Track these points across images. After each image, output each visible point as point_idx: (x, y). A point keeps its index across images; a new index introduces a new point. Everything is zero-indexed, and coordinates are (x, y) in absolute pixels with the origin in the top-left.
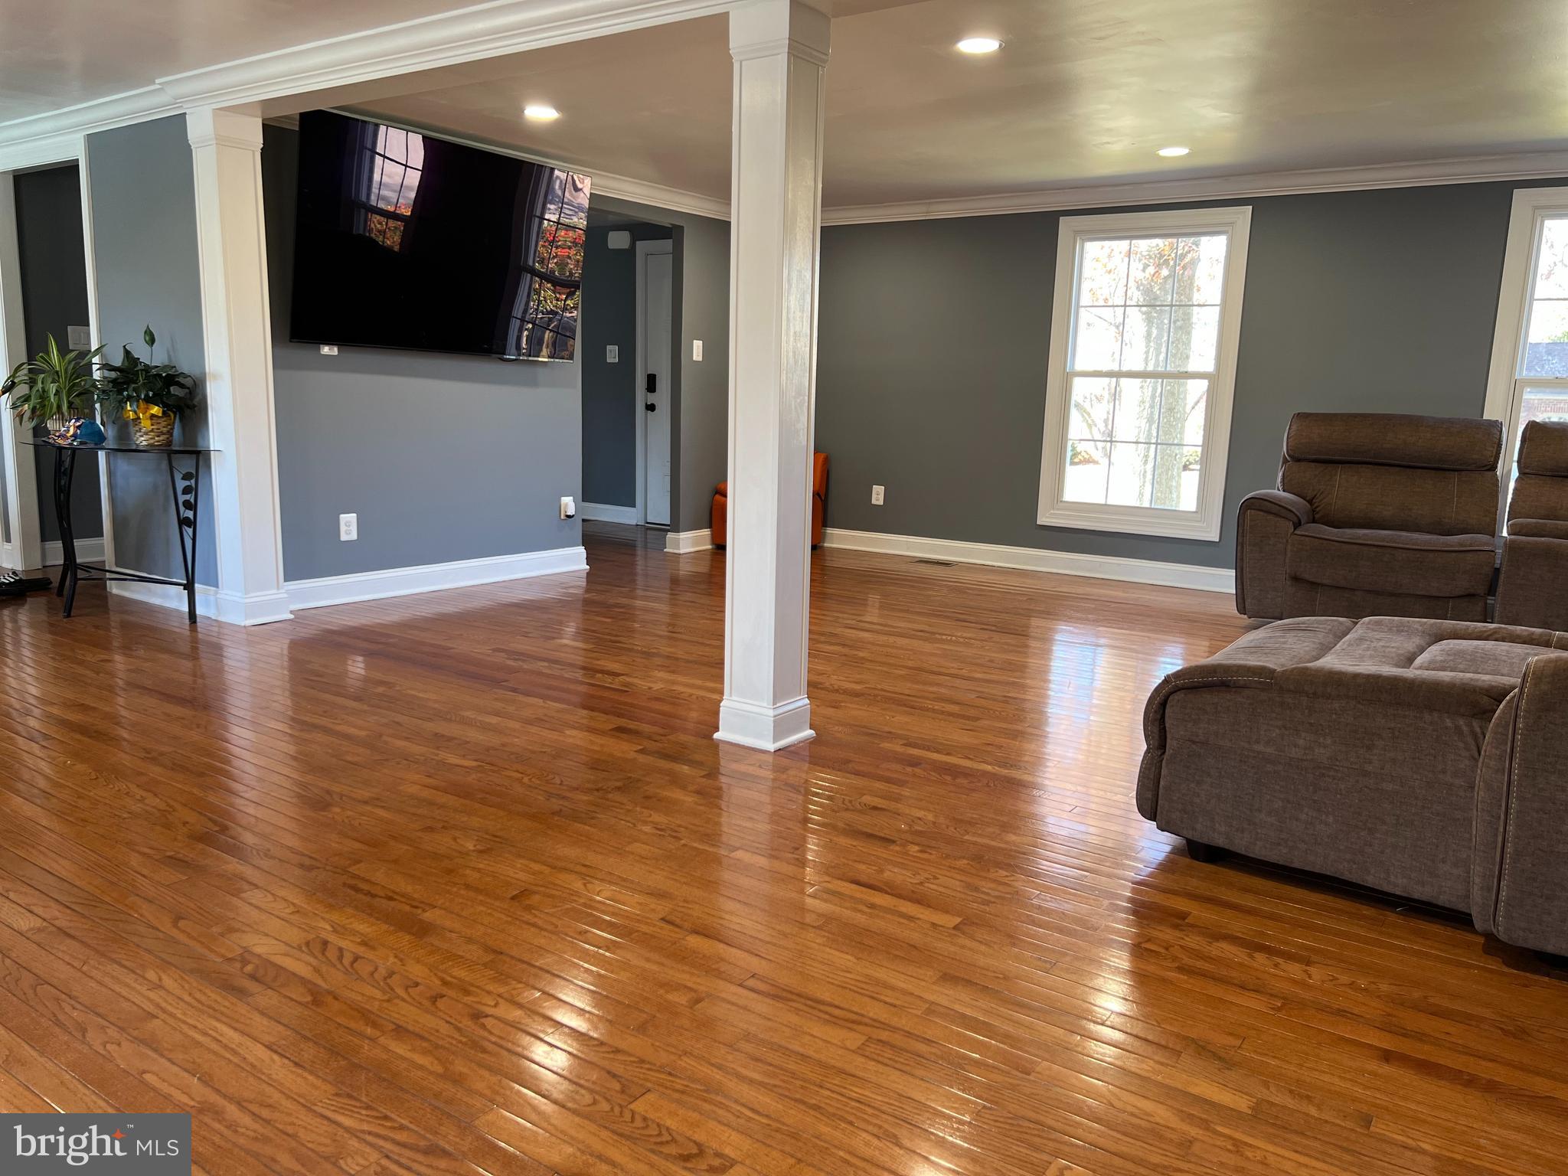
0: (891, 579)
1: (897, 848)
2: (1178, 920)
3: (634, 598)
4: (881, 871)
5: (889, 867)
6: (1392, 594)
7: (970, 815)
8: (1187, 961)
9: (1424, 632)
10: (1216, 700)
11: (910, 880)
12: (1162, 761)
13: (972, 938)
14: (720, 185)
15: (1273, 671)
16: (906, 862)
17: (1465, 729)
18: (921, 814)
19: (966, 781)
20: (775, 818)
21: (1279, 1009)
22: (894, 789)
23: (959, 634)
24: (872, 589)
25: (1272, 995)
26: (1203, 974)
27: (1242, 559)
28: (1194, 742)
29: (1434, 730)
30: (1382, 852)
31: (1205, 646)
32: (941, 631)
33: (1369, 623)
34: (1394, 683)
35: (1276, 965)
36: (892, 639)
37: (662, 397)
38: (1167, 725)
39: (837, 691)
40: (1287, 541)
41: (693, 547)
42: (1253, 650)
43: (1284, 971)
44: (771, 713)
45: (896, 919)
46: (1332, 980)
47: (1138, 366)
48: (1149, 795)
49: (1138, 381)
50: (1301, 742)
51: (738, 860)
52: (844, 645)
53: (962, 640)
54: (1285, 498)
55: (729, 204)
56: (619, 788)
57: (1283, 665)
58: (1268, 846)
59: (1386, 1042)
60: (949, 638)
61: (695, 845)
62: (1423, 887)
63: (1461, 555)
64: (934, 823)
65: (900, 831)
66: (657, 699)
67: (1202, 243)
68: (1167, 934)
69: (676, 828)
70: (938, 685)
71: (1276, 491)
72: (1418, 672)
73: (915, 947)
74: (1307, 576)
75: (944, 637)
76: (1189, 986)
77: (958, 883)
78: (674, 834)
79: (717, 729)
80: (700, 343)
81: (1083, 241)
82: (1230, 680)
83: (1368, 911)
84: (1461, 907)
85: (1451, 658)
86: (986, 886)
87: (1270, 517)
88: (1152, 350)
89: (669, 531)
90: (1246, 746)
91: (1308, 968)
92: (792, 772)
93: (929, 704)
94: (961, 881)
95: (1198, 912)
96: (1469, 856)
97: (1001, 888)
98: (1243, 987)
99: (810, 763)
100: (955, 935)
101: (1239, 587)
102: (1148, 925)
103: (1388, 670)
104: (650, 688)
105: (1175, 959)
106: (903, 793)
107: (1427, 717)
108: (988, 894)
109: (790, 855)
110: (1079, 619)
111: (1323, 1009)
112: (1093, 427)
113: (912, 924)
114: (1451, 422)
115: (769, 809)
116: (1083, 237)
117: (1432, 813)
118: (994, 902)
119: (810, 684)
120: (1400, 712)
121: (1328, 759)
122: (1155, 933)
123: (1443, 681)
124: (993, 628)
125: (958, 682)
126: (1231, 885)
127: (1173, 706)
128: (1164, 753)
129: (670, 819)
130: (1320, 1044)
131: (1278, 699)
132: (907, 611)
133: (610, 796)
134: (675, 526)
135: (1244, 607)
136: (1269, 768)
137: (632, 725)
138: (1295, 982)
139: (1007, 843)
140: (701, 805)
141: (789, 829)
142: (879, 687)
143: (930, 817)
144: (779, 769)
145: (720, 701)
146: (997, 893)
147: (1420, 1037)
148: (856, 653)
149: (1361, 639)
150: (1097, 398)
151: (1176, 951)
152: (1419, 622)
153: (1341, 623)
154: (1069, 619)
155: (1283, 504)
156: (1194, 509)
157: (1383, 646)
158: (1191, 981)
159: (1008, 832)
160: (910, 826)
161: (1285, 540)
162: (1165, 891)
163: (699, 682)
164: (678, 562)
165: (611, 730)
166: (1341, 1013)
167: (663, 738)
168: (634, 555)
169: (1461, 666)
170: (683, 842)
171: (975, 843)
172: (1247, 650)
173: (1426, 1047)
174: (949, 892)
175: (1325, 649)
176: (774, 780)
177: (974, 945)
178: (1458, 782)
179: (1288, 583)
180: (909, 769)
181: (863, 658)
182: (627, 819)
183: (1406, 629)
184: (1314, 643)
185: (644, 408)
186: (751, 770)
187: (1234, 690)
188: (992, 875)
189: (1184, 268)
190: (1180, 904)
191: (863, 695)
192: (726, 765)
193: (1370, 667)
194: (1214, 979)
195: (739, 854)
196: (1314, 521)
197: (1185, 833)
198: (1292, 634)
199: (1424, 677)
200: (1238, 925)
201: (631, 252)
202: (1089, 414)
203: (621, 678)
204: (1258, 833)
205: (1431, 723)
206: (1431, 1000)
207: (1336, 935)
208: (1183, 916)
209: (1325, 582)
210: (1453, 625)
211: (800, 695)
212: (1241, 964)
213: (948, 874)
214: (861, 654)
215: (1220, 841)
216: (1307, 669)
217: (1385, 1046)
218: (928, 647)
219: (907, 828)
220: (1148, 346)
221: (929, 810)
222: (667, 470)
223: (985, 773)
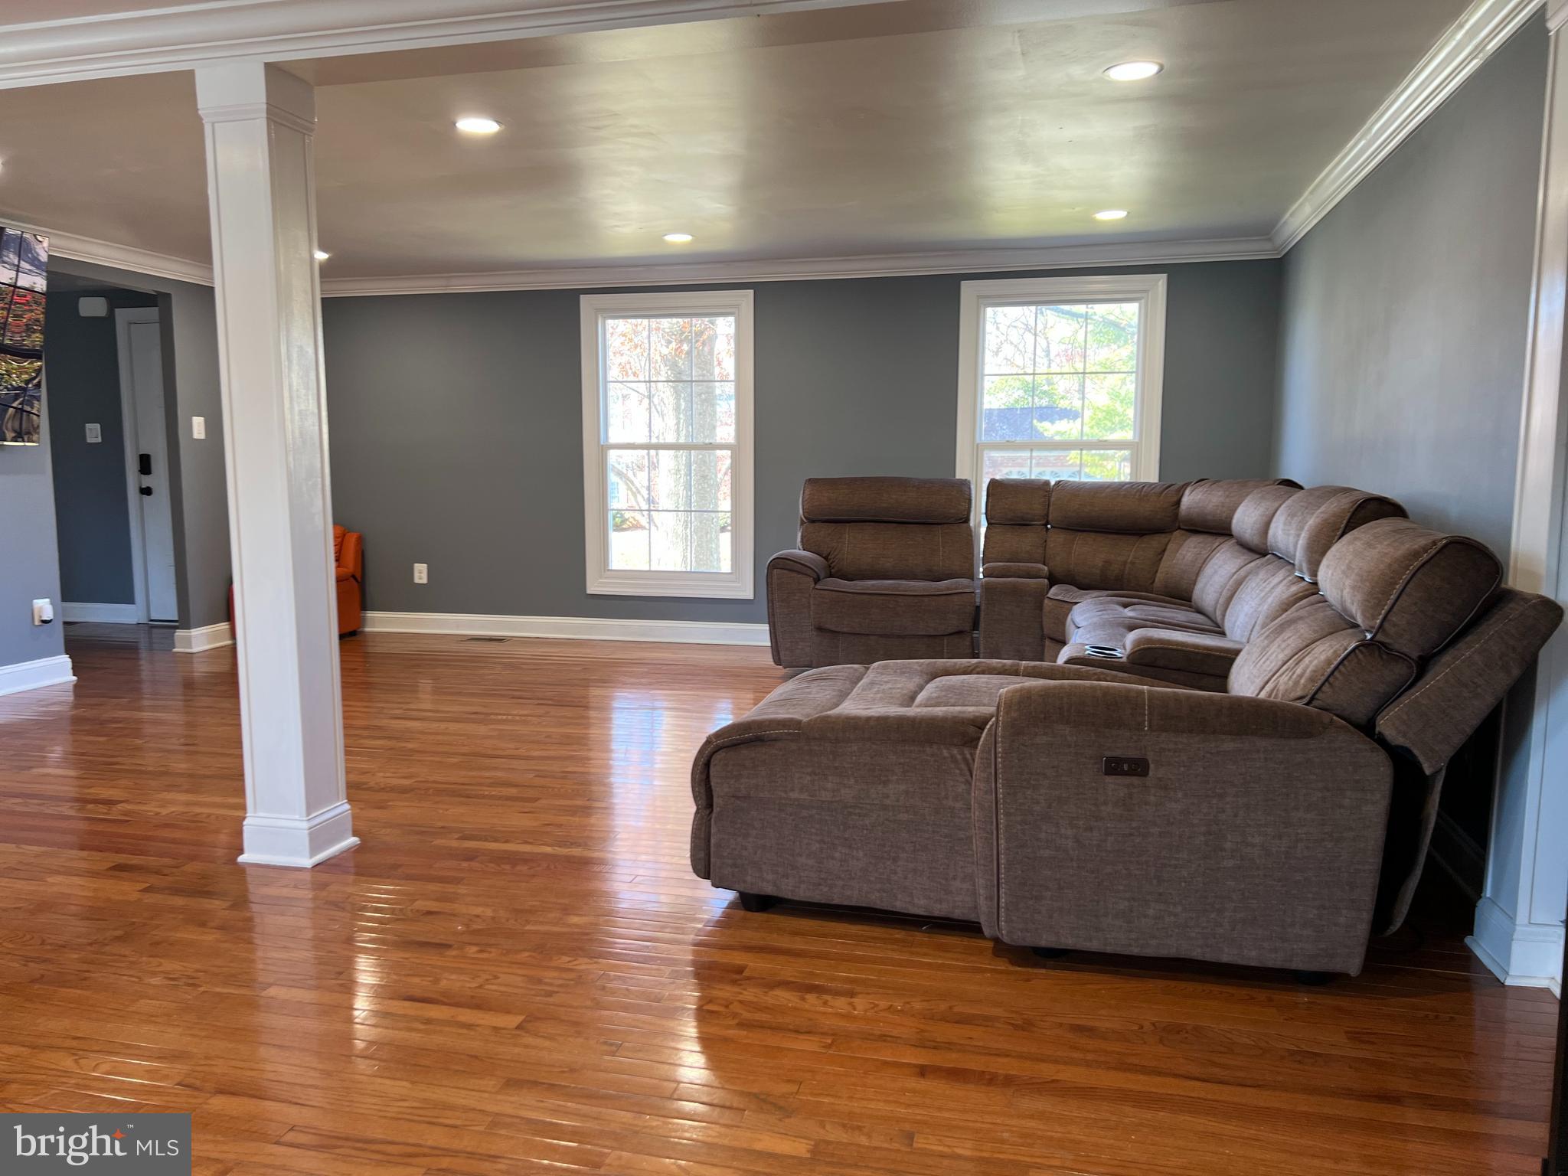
0: (440, 661)
1: (454, 953)
2: (735, 975)
3: (140, 709)
4: (437, 981)
5: (446, 975)
6: (899, 637)
7: (530, 903)
8: (746, 1015)
9: (921, 672)
10: (754, 755)
11: (468, 985)
12: (710, 820)
13: (536, 1035)
14: (200, 249)
15: (799, 722)
16: (462, 966)
17: (959, 757)
18: (479, 911)
19: (526, 868)
20: (319, 942)
21: (829, 1046)
22: (450, 888)
23: (515, 712)
24: (419, 673)
25: (822, 1034)
26: (761, 1026)
27: (773, 615)
28: (738, 798)
29: (935, 761)
30: (906, 878)
31: (750, 699)
32: (497, 711)
33: (878, 668)
34: (901, 723)
35: (825, 1003)
36: (443, 726)
37: (159, 480)
38: (712, 784)
39: (383, 790)
40: (810, 595)
41: (209, 643)
42: (783, 703)
43: (832, 1007)
44: (305, 825)
45: (454, 1030)
46: (873, 1008)
47: (671, 438)
48: (702, 855)
49: (672, 452)
50: (829, 785)
51: (272, 998)
52: (389, 738)
53: (517, 718)
54: (805, 556)
55: (211, 270)
56: (118, 939)
57: (808, 715)
58: (811, 887)
59: (922, 1058)
60: (504, 717)
61: (218, 990)
62: (941, 904)
63: (949, 598)
64: (493, 918)
65: (456, 933)
66: (167, 826)
67: (717, 322)
68: (725, 991)
69: (194, 975)
70: (496, 769)
71: (797, 551)
72: (919, 710)
73: (476, 1057)
74: (828, 626)
75: (500, 717)
76: (749, 1041)
77: (520, 979)
78: (191, 981)
79: (241, 851)
80: (201, 419)
81: (605, 318)
82: (764, 735)
83: (899, 934)
84: (972, 917)
85: (943, 693)
86: (549, 975)
87: (794, 574)
88: (682, 421)
89: (176, 628)
90: (783, 795)
91: (852, 1000)
92: (332, 888)
93: (487, 790)
94: (524, 976)
95: (755, 963)
96: (973, 871)
97: (565, 975)
98: (797, 1031)
99: (357, 874)
100: (519, 1035)
101: (773, 640)
102: (708, 986)
103: (895, 710)
104: (157, 814)
105: (735, 1015)
106: (459, 891)
107: (928, 750)
108: (551, 985)
109: (334, 982)
110: (632, 684)
111: (867, 1037)
112: (638, 495)
113: (472, 1033)
114: (931, 482)
115: (310, 934)
116: (604, 315)
117: (941, 836)
118: (557, 992)
119: (350, 786)
120: (906, 748)
121: (853, 797)
122: (715, 993)
123: (937, 716)
124: (550, 702)
125: (516, 764)
126: (781, 930)
127: (715, 765)
128: (711, 812)
129: (185, 964)
130: (865, 1073)
131: (806, 748)
132: (459, 694)
133: (107, 949)
134: (185, 621)
135: (779, 658)
136: (805, 813)
137: (135, 860)
138: (843, 1016)
139: (570, 925)
140: (225, 942)
141: (331, 952)
142: (431, 779)
143: (489, 912)
144: (319, 886)
145: (244, 818)
146: (560, 982)
147: (949, 1046)
148: (403, 745)
149: (872, 683)
150: (638, 467)
151: (736, 1008)
152: (917, 663)
153: (856, 670)
154: (624, 685)
155: (802, 562)
156: (730, 571)
157: (890, 688)
158: (751, 1035)
159: (570, 914)
160: (467, 926)
161: (807, 595)
162: (723, 947)
163: (218, 799)
164: (192, 663)
165: (107, 870)
166: (883, 1038)
167: (174, 870)
168: (138, 659)
169: (952, 701)
170: (202, 989)
171: (536, 932)
172: (778, 703)
173: (954, 1056)
174: (510, 990)
175: (843, 696)
176: (315, 899)
177: (540, 1042)
178: (958, 805)
179: (815, 633)
180: (465, 864)
181: (411, 750)
182: (131, 973)
183: (908, 670)
184: (834, 690)
185: (138, 491)
186: (285, 892)
187: (768, 743)
188: (554, 964)
189: (704, 344)
190: (738, 958)
191: (412, 790)
192: (257, 891)
193: (879, 710)
194: (771, 1028)
195: (272, 991)
196: (831, 576)
197: (737, 886)
198: (816, 683)
199: (923, 714)
200: (790, 970)
201: (109, 320)
202: (632, 482)
203: (120, 806)
204: (800, 877)
205: (932, 755)
206: (956, 1009)
207: (874, 963)
208: (740, 970)
209: (845, 630)
210: (944, 663)
211: (338, 800)
212: (795, 1009)
213: (510, 970)
214: (410, 746)
215: (769, 889)
216: (828, 717)
217: (921, 1062)
218: (482, 730)
219: (464, 929)
220: (678, 418)
221: (488, 906)
222: (170, 559)
223: (546, 856)
